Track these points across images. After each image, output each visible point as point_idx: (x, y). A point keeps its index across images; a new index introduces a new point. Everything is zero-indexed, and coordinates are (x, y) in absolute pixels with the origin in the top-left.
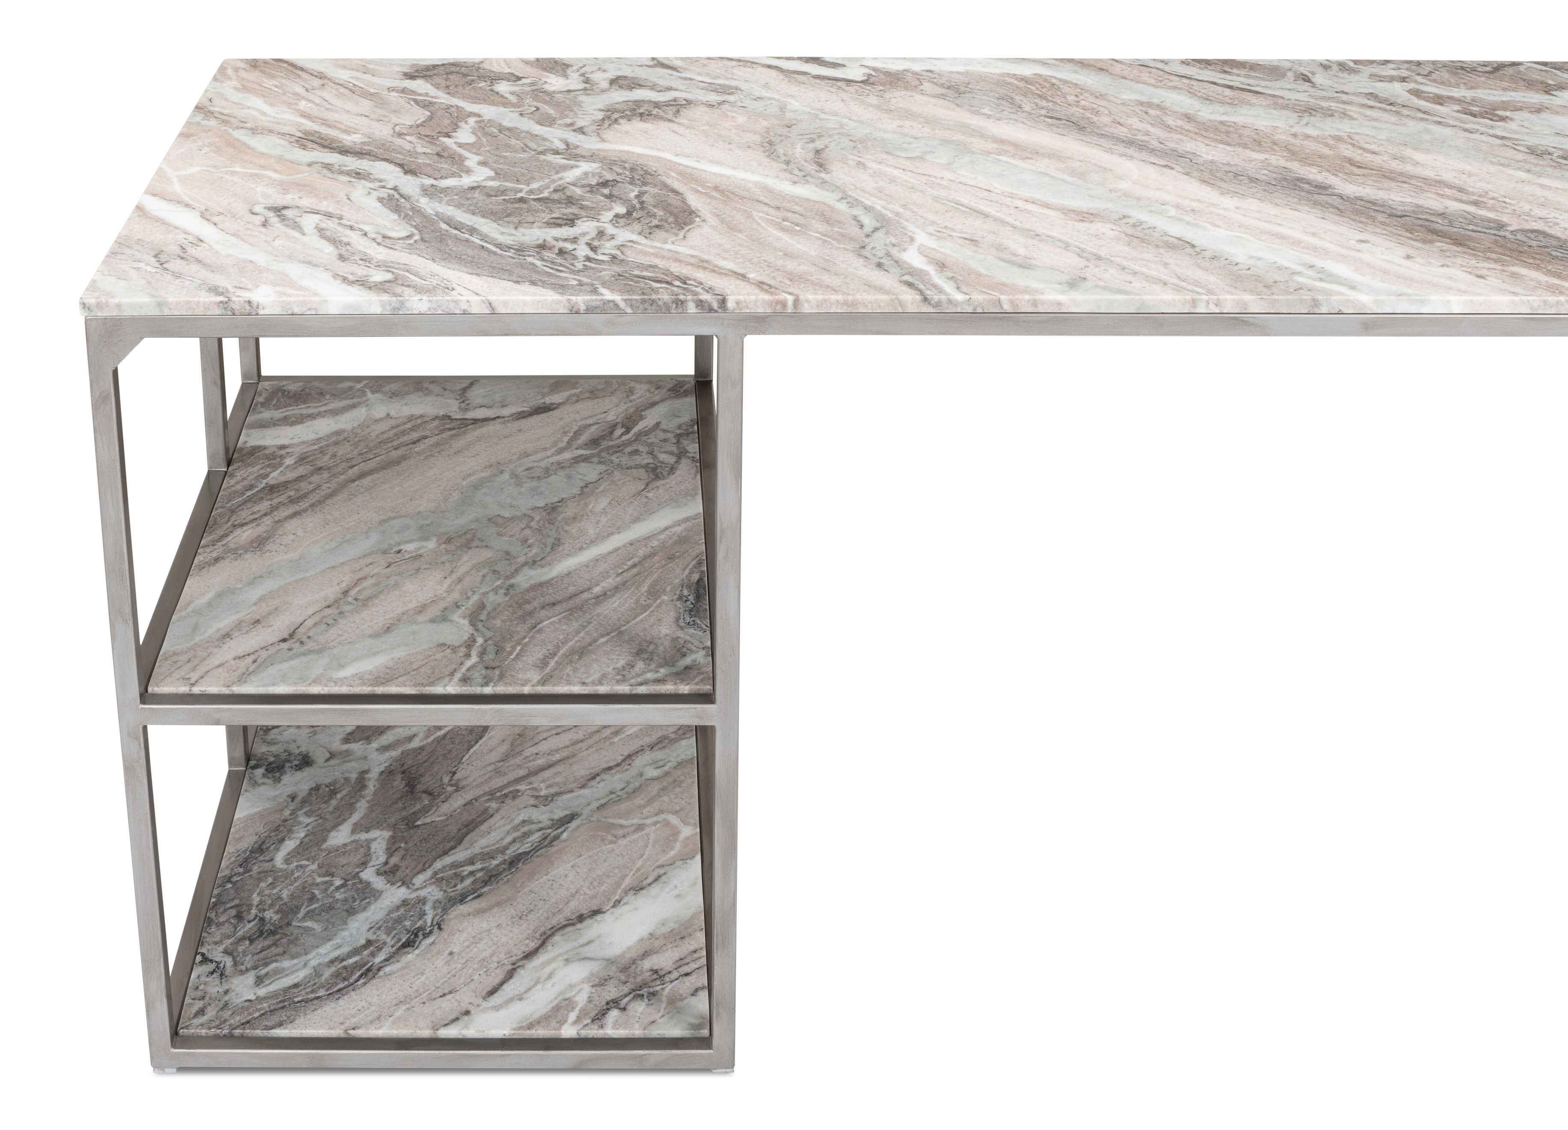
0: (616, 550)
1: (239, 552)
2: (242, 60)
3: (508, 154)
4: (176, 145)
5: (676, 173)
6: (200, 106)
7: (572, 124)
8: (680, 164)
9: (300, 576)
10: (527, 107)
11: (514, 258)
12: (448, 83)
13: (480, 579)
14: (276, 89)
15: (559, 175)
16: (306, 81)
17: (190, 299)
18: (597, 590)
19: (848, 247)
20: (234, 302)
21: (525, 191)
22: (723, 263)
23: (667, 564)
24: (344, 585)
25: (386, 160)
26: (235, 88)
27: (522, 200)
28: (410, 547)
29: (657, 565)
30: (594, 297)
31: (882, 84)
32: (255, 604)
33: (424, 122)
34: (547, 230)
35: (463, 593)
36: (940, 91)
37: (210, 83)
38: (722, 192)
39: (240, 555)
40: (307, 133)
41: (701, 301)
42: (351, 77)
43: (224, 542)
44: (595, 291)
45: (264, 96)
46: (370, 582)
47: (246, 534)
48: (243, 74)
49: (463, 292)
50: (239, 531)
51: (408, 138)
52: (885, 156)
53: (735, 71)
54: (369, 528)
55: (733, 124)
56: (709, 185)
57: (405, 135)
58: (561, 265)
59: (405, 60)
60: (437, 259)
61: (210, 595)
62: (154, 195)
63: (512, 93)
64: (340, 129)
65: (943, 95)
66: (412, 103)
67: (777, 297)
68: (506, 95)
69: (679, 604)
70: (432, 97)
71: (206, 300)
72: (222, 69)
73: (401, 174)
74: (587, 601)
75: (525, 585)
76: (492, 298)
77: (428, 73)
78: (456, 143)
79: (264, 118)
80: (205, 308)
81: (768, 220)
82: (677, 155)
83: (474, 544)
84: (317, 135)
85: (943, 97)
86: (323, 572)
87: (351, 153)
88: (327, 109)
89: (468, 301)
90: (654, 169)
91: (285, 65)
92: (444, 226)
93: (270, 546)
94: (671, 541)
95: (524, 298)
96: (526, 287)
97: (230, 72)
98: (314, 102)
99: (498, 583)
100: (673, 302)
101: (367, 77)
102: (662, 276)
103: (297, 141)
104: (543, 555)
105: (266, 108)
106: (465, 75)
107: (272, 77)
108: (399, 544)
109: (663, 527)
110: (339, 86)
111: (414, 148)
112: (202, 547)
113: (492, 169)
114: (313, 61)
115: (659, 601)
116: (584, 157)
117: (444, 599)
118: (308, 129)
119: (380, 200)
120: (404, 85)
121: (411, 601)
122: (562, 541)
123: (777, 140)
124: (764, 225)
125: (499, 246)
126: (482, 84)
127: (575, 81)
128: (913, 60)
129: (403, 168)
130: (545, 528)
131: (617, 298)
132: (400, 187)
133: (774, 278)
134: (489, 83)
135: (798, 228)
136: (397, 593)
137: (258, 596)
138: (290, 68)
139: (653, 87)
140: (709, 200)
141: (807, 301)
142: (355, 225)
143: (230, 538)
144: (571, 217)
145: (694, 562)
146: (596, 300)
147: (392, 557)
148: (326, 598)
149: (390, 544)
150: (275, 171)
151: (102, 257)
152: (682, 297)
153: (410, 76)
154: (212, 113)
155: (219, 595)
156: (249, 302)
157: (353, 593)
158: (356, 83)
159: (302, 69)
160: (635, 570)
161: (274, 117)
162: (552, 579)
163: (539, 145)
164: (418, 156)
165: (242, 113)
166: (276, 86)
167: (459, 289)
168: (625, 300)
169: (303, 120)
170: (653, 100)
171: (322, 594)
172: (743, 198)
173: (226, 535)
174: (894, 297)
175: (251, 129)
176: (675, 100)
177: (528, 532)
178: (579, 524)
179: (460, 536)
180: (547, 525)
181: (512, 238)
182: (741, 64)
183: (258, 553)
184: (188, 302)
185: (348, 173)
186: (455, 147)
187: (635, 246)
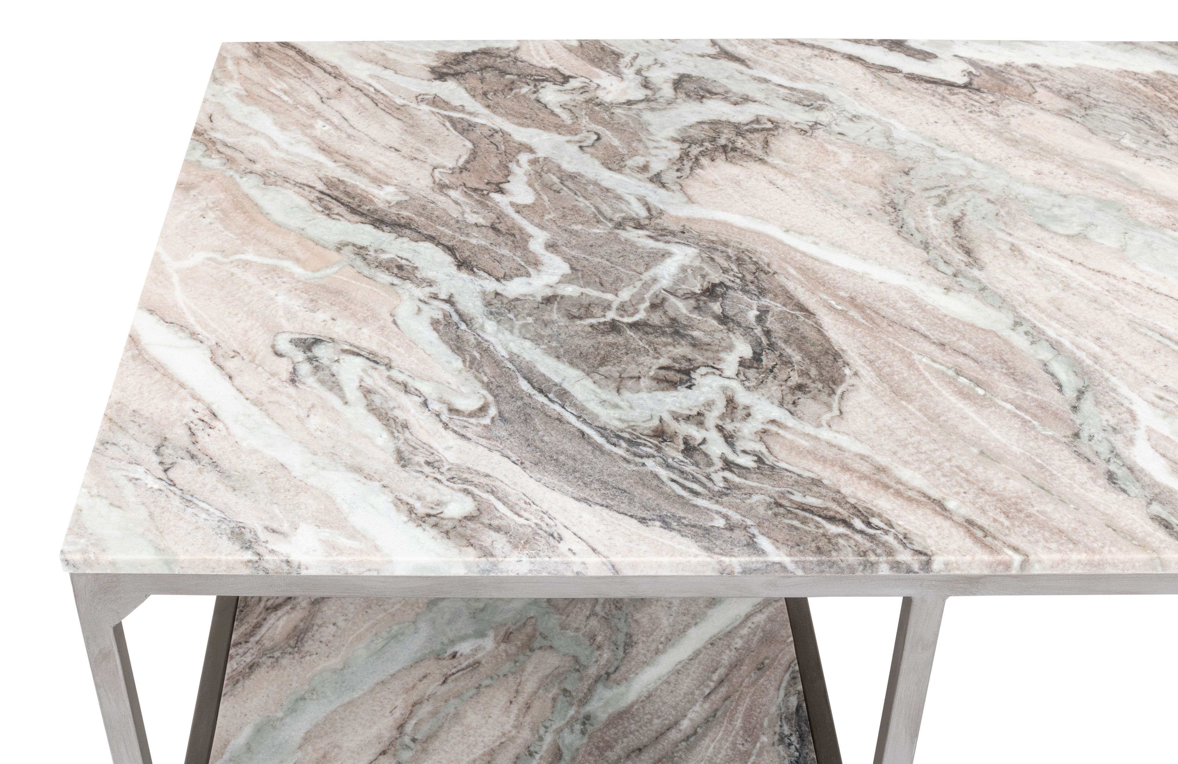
0: (697, 654)
1: (277, 654)
2: (242, 44)
3: (578, 227)
4: (175, 208)
5: (795, 268)
6: (200, 129)
7: (645, 168)
8: (796, 250)
9: (346, 699)
10: (585, 134)
11: (628, 462)
12: (486, 88)
13: (550, 705)
14: (286, 98)
15: (652, 272)
16: (319, 82)
17: (207, 557)
18: (685, 724)
19: (1057, 435)
20: (267, 561)
21: (615, 305)
22: (907, 475)
23: (757, 679)
24: (397, 714)
25: (431, 239)
26: (238, 96)
27: (614, 327)
28: (465, 648)
29: (746, 680)
30: (754, 559)
31: (991, 92)
32: (300, 747)
33: (467, 162)
34: (660, 395)
35: (534, 730)
36: (1062, 104)
37: (209, 87)
38: (861, 308)
39: (277, 659)
40: (331, 183)
41: (898, 563)
42: (371, 76)
43: (257, 638)
44: (751, 545)
45: (273, 111)
46: (426, 709)
47: (281, 623)
48: (245, 69)
49: (578, 546)
50: (272, 619)
51: (452, 193)
52: (1039, 233)
53: (813, 66)
54: (417, 614)
55: (839, 167)
56: (842, 294)
57: (448, 187)
58: (695, 480)
59: (428, 43)
60: (527, 464)
61: (248, 731)
62: (151, 312)
63: (563, 106)
64: (367, 175)
65: (1067, 111)
66: (448, 124)
67: (999, 558)
68: (558, 111)
69: (781, 748)
70: (471, 114)
71: (230, 558)
72: (221, 59)
73: (454, 269)
74: (676, 744)
75: (603, 716)
76: (616, 559)
77: (458, 68)
78: (512, 204)
79: (275, 153)
80: (228, 568)
81: (937, 371)
82: (787, 231)
83: (536, 644)
84: (342, 187)
85: (1065, 114)
86: (372, 690)
87: (387, 224)
88: (349, 136)
89: (584, 563)
90: (766, 260)
91: (292, 53)
92: (524, 385)
93: (309, 645)
94: (756, 639)
95: (660, 559)
96: (655, 531)
97: (230, 65)
98: (332, 123)
99: (572, 712)
100: (860, 564)
101: (388, 74)
102: (834, 506)
103: (319, 199)
104: (616, 663)
105: (275, 133)
106: (503, 73)
107: (279, 74)
108: (452, 642)
109: (743, 614)
110: (358, 93)
111: (463, 213)
112: (234, 646)
113: (567, 260)
114: (323, 44)
115: (758, 745)
116: (673, 233)
117: (512, 739)
118: (329, 174)
119: (435, 324)
120: (434, 91)
121: (476, 744)
122: (635, 639)
123: (899, 199)
124: (935, 384)
125: (602, 430)
126: (525, 90)
127: (633, 85)
128: (1011, 45)
129: (454, 255)
130: (613, 616)
131: (786, 560)
132: (456, 298)
133: (984, 511)
134: (532, 87)
135: (981, 392)
136: (458, 728)
137: (302, 734)
138: (298, 58)
139: (726, 96)
140: (851, 328)
141: (1040, 562)
142: (410, 382)
143: (263, 630)
144: (685, 365)
145: (787, 677)
146: (757, 562)
147: (448, 666)
148: (379, 737)
149: (442, 643)
150: (297, 260)
151: (88, 454)
152: (872, 558)
153: (440, 75)
154: (214, 143)
155: (259, 730)
156: (288, 562)
157: (409, 728)
158: (378, 87)
159: (312, 61)
160: (723, 690)
161: (288, 153)
162: (632, 706)
163: (615, 210)
164: (469, 230)
165: (249, 143)
166: (285, 93)
167: (569, 541)
168: (796, 562)
169: (321, 158)
170: (732, 120)
171: (374, 731)
172: (892, 323)
173: (258, 626)
174: (1155, 555)
175: (262, 175)
176: (757, 121)
177: (594, 622)
178: (649, 610)
179: (518, 630)
180: (614, 612)
181: (617, 413)
182: (817, 52)
183: (297, 656)
184: (205, 561)
185: (386, 266)
186: (510, 211)
187: (781, 432)
